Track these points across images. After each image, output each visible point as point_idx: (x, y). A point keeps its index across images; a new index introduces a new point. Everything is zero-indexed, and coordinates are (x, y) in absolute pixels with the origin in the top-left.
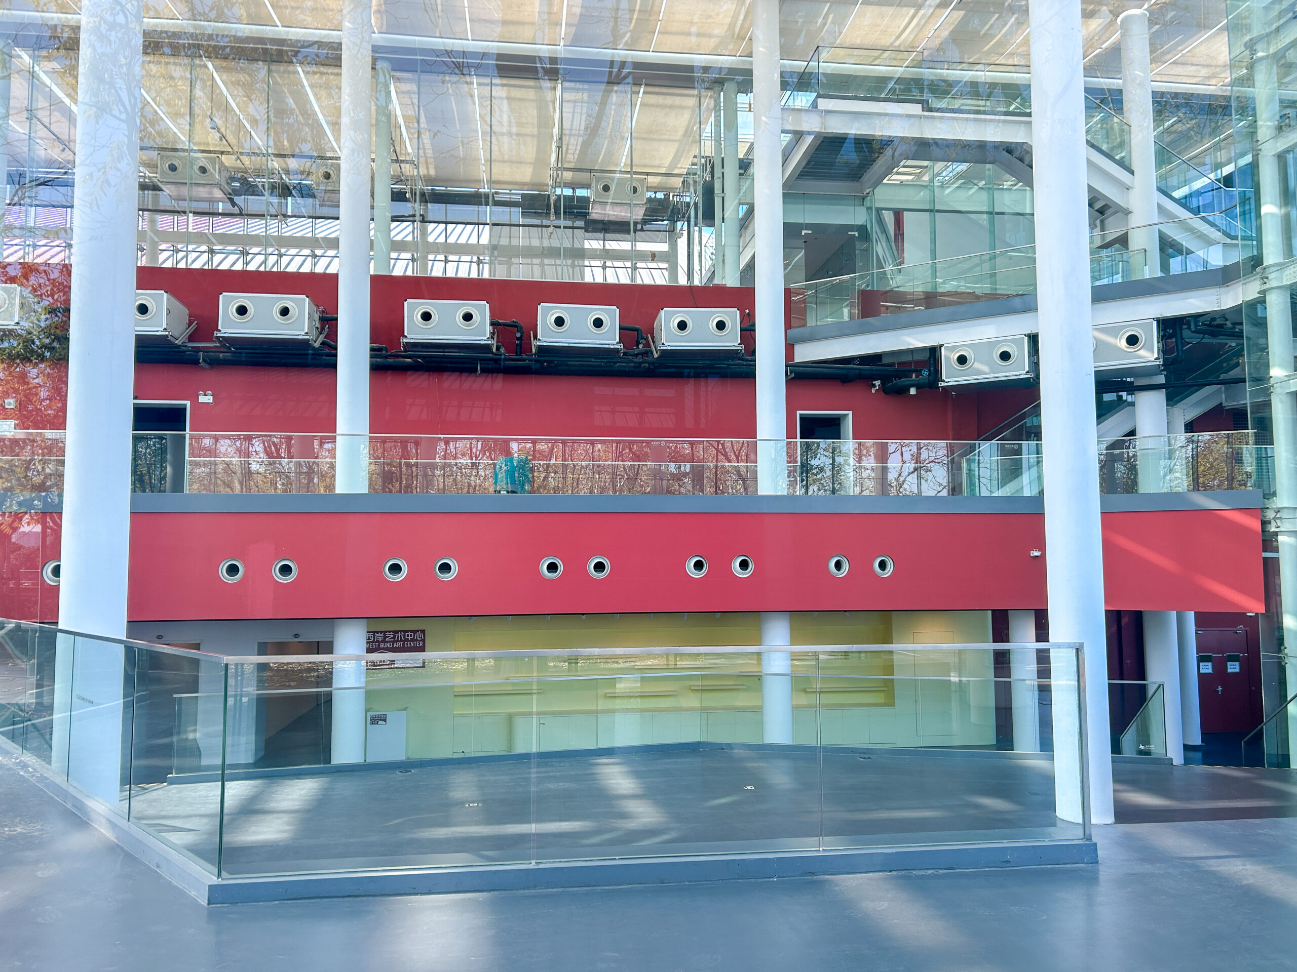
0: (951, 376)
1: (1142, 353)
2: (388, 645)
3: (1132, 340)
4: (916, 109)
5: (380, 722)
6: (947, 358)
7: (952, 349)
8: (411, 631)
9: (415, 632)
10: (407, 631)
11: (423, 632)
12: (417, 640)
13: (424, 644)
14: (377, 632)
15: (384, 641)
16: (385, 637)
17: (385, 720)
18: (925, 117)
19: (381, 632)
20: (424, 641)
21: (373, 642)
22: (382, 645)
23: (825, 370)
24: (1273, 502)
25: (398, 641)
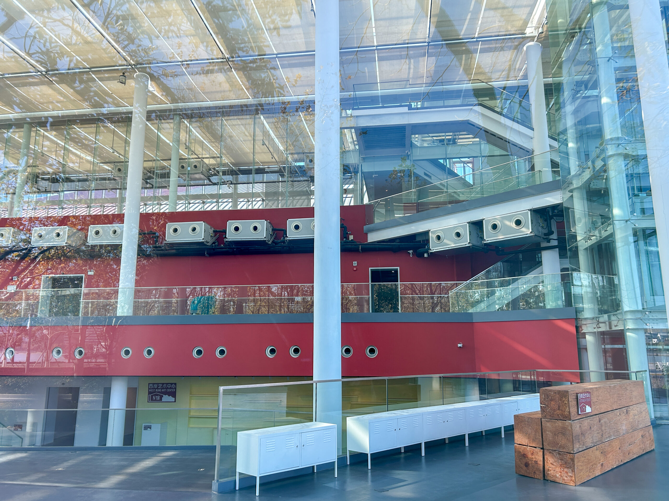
0: (435, 247)
1: (524, 229)
2: (159, 390)
3: (518, 223)
4: (406, 109)
5: (148, 429)
6: (432, 238)
7: (434, 232)
8: (170, 384)
9: (172, 384)
10: (168, 384)
11: (175, 384)
12: (172, 388)
13: (176, 390)
14: (155, 384)
15: (157, 388)
16: (158, 386)
17: (151, 428)
18: (410, 113)
19: (156, 384)
20: (175, 388)
21: (153, 388)
22: (156, 390)
23: (380, 246)
24: (582, 314)
25: (164, 388)
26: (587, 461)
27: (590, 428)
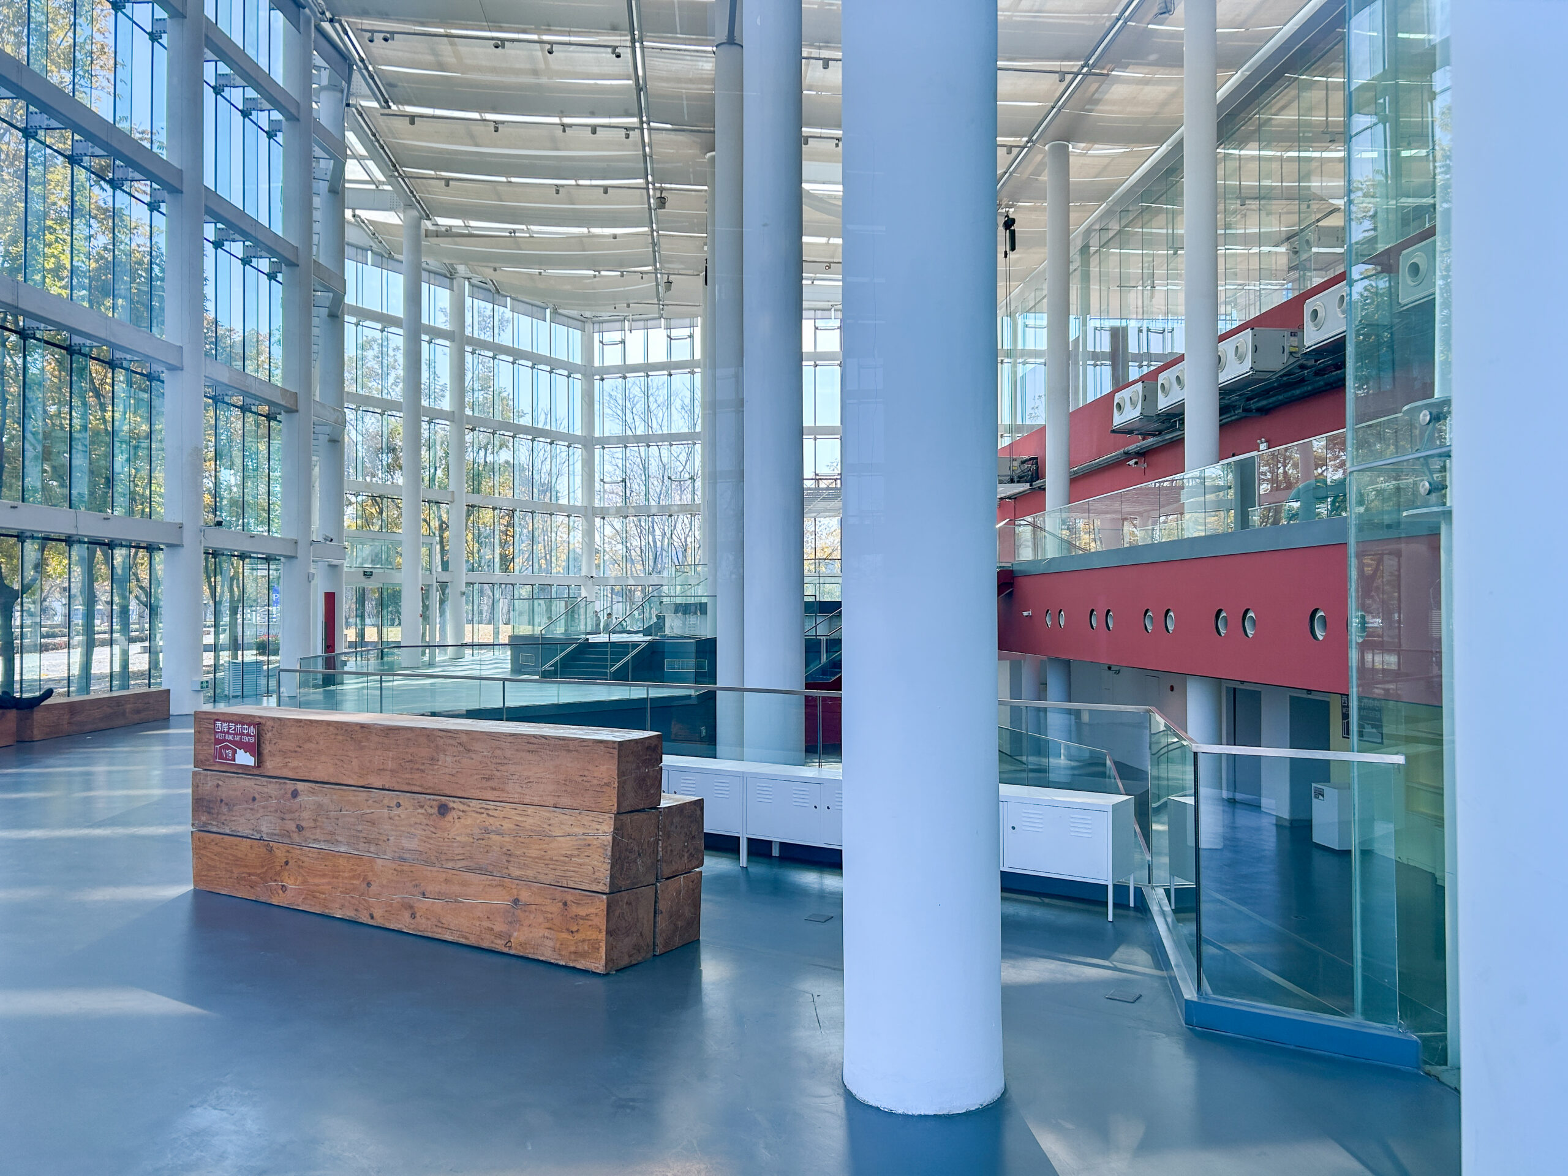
17: (1323, 796)
26: (230, 857)
27: (254, 799)
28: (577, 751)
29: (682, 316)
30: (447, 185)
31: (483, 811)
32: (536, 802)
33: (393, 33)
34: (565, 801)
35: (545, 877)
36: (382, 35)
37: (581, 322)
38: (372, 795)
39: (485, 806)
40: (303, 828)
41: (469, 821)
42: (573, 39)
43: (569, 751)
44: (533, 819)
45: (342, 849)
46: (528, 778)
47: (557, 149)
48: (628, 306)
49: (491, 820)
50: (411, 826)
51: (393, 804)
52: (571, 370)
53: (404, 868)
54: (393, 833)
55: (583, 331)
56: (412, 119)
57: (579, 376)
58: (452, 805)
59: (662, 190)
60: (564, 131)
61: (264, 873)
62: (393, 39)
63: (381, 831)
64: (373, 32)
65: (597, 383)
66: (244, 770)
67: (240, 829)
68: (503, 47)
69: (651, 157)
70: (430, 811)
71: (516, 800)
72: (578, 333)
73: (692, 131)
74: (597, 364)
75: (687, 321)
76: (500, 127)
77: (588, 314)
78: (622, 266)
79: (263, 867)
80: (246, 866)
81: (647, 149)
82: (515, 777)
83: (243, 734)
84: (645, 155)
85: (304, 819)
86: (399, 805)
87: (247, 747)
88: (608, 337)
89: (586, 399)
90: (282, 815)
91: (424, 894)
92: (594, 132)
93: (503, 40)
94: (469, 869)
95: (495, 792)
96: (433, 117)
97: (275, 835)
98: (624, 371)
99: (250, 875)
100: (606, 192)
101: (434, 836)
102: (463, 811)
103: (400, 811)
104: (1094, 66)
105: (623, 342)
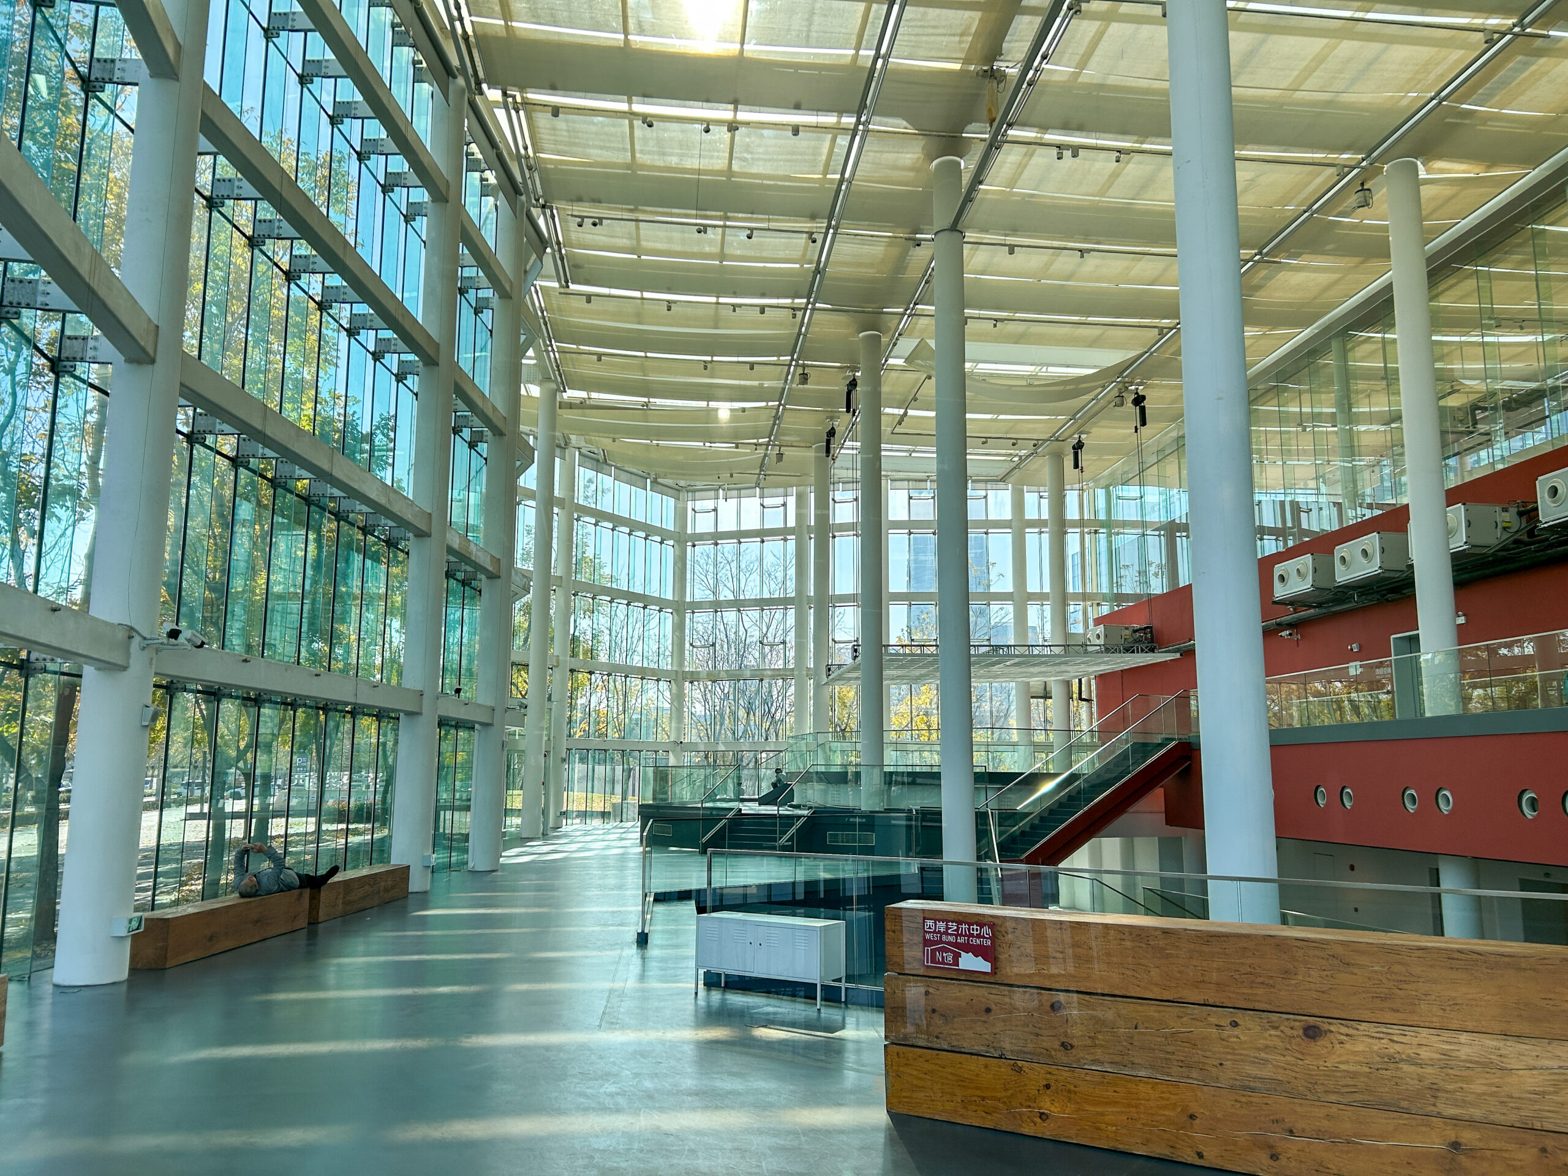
26: (950, 1077)
27: (988, 1010)
28: (1534, 970)
29: (776, 486)
30: (599, 360)
31: (1382, 1035)
32: (1470, 1028)
33: (601, 219)
34: (1517, 1027)
35: (1503, 1117)
36: (592, 220)
37: (676, 491)
38: (1189, 1011)
39: (1385, 1030)
40: (1072, 1047)
41: (1360, 1047)
42: (773, 225)
43: (1520, 969)
44: (1467, 1047)
45: (1142, 1073)
46: (1454, 998)
47: (717, 328)
48: (732, 476)
49: (1398, 1047)
50: (1259, 1049)
51: (1225, 1022)
52: (664, 535)
53: (1254, 1100)
54: (1229, 1057)
55: (677, 499)
56: (589, 298)
57: (671, 542)
58: (1326, 1027)
59: (804, 366)
60: (734, 310)
61: (1008, 1097)
62: (601, 224)
63: (1208, 1054)
64: (583, 217)
65: (689, 549)
66: (972, 977)
67: (965, 1045)
68: (705, 232)
69: (805, 335)
70: (1289, 1032)
71: (1438, 1025)
72: (672, 501)
73: (856, 312)
74: (689, 531)
75: (781, 490)
76: (673, 306)
77: (682, 483)
78: (736, 438)
79: (1006, 1090)
80: (977, 1088)
81: (803, 329)
82: (1429, 997)
83: (972, 935)
84: (799, 334)
85: (1074, 1037)
86: (1235, 1024)
87: (978, 951)
88: (700, 505)
89: (679, 565)
90: (1037, 1031)
91: (1291, 1132)
92: (762, 312)
93: (705, 226)
94: (1365, 1105)
95: (1397, 1014)
96: (609, 296)
97: (1025, 1053)
98: (716, 537)
99: (983, 1099)
100: (752, 368)
101: (1300, 1062)
102: (1347, 1035)
103: (1237, 1031)
104: (1267, 254)
105: (715, 510)
